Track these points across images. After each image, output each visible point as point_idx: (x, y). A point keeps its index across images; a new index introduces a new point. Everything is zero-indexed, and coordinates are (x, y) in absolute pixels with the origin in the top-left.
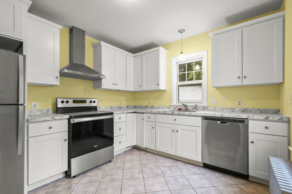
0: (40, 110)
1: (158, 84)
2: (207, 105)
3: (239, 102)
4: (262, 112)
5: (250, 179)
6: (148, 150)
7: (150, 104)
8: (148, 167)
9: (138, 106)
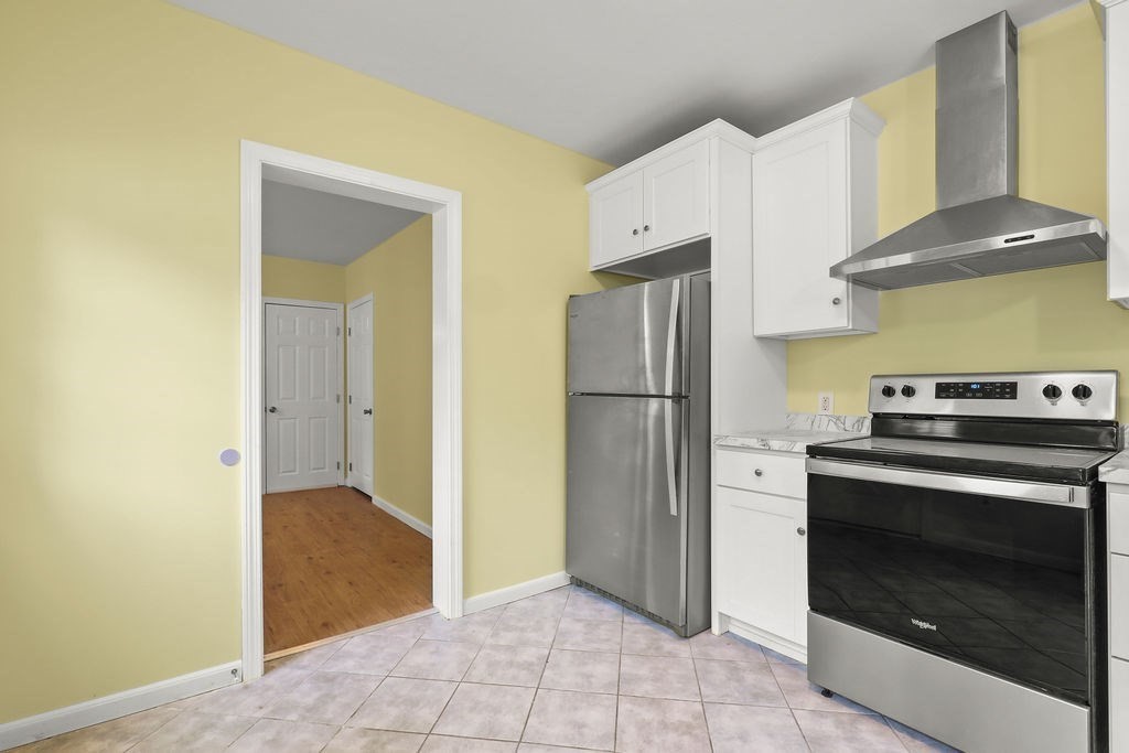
0: (838, 419)
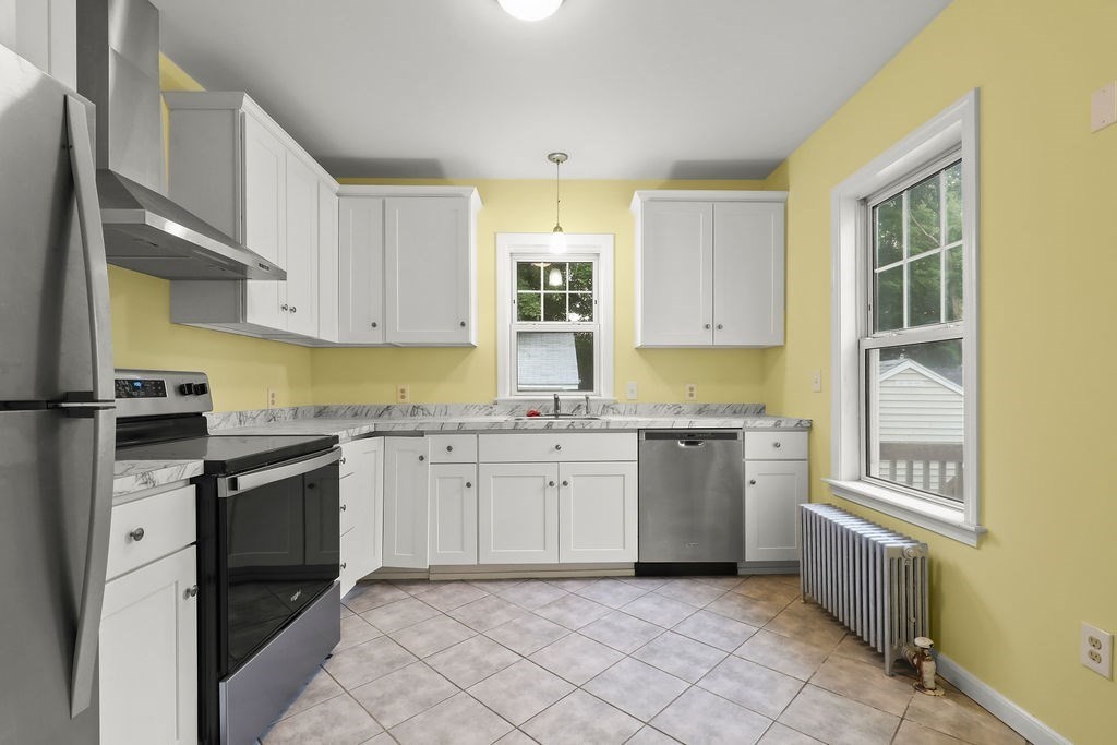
1: (463, 324)
2: (612, 398)
3: (691, 389)
4: (735, 413)
5: (740, 572)
6: (432, 578)
7: (403, 397)
8: (496, 623)
9: (340, 408)
